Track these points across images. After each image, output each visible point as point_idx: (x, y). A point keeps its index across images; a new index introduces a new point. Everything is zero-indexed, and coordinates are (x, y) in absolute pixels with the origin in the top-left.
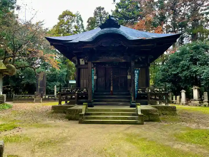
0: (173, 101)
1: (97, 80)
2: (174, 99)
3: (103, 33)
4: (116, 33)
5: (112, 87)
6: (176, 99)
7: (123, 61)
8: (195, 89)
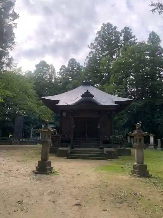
1: (75, 128)
4: (91, 101)
5: (86, 134)
8: (151, 136)
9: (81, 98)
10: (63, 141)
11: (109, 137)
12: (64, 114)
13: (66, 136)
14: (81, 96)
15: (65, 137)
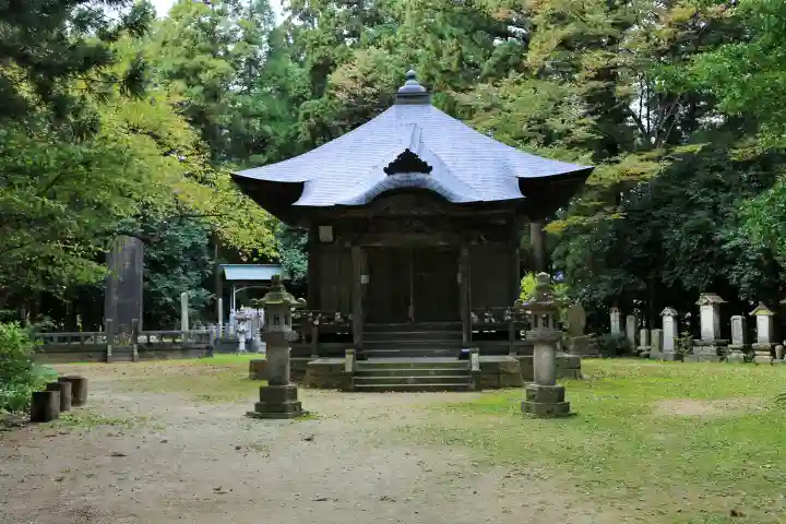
0: (639, 348)
1: (368, 286)
2: (643, 340)
3: (392, 187)
4: (423, 187)
5: (411, 308)
6: (649, 342)
7: (442, 243)
8: (706, 304)
9: (386, 175)
10: (325, 336)
11: (499, 316)
12: (326, 233)
13: (338, 316)
14: (386, 170)
15: (333, 319)
